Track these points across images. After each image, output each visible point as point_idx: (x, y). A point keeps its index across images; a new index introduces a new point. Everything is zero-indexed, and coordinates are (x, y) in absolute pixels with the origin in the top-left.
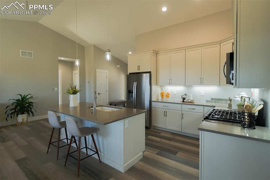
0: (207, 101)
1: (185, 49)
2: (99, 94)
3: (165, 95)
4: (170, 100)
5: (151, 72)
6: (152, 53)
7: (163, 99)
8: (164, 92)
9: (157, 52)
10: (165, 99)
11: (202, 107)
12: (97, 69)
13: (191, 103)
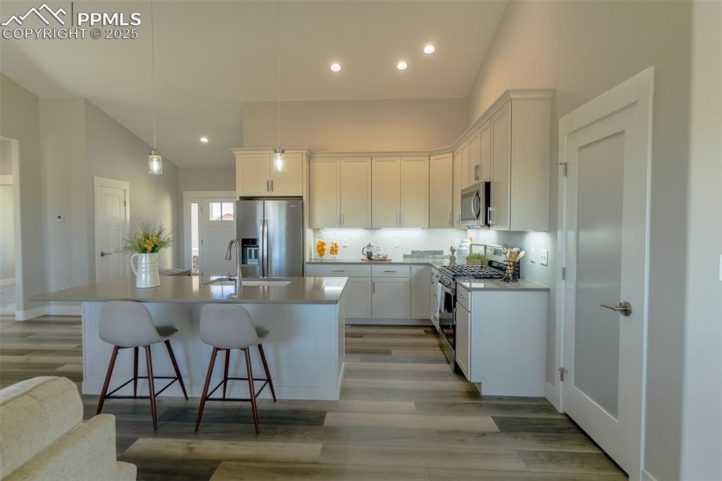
0: (405, 256)
1: (372, 155)
2: (103, 255)
3: (327, 248)
4: (338, 258)
5: (302, 197)
6: (304, 155)
7: (323, 258)
8: (325, 242)
9: (312, 153)
10: (328, 257)
11: (408, 267)
12: (95, 177)
13: (384, 261)
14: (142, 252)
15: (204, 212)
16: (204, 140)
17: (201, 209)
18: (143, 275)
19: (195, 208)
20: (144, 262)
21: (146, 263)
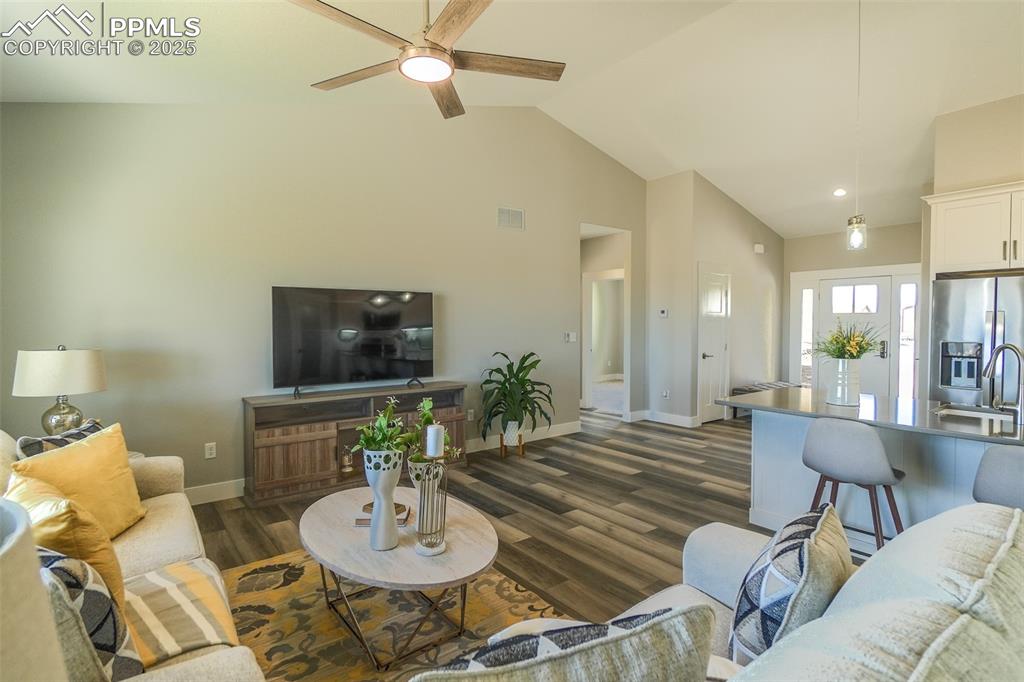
2: (704, 357)
14: (839, 357)
15: (823, 301)
16: (840, 193)
17: (818, 298)
18: (839, 388)
19: (808, 296)
20: (840, 370)
21: (843, 372)
